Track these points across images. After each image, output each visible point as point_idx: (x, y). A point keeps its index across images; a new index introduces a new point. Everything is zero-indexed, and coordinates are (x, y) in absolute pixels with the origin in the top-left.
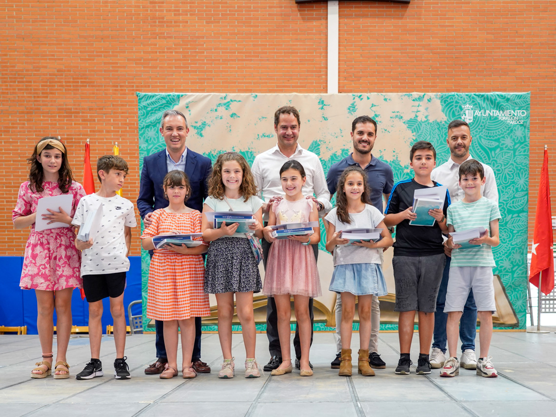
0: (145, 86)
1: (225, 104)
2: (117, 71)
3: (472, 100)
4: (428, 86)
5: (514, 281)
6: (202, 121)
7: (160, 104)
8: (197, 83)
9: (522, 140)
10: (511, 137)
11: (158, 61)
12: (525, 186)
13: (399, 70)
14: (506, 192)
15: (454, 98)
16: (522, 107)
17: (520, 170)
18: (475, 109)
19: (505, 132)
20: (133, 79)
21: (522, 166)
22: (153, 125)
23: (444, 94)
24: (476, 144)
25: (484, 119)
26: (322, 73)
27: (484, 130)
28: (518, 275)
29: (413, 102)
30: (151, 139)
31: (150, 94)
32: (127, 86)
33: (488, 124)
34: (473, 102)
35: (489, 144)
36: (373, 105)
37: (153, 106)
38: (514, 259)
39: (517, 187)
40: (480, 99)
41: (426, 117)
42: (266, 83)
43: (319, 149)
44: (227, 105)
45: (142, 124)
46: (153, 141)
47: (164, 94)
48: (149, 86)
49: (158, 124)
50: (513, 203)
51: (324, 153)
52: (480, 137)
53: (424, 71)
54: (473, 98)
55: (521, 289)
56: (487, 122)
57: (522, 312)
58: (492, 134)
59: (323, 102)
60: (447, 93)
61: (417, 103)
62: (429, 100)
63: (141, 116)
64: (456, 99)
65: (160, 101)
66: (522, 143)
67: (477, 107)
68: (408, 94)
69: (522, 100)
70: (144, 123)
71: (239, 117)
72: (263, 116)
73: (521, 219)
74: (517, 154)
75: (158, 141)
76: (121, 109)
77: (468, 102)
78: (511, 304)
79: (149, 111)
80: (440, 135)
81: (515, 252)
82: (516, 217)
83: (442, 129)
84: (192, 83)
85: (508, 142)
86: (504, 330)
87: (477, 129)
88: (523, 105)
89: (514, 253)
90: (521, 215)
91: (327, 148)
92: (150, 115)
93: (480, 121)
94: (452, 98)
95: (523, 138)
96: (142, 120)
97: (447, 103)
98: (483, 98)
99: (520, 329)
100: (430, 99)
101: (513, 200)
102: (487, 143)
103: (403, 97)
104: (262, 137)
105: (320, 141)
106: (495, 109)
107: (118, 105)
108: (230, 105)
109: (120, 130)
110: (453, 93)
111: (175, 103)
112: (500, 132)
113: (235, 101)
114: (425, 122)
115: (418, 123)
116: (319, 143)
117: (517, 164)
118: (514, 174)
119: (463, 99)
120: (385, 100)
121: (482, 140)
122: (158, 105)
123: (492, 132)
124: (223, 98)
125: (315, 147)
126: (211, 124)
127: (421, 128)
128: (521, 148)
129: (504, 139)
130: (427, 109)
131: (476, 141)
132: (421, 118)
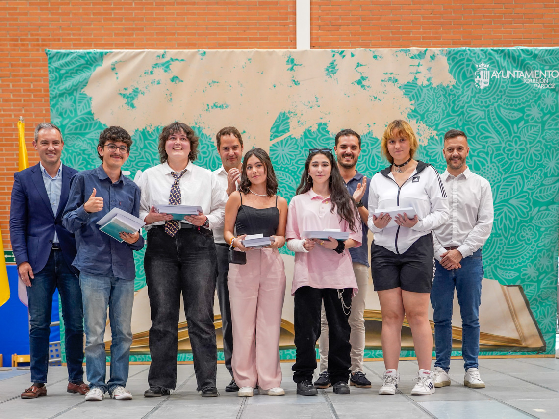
0: (55, 40)
1: (163, 65)
2: (16, 19)
3: (489, 56)
4: (430, 38)
5: (540, 293)
6: (133, 88)
7: (76, 65)
8: (123, 35)
9: (553, 110)
10: (539, 106)
11: (70, 6)
12: (557, 170)
13: (391, 16)
14: (532, 178)
15: (465, 54)
16: (554, 66)
17: (550, 149)
18: (492, 69)
19: (531, 99)
20: (37, 30)
21: (553, 144)
22: (68, 93)
23: (452, 48)
24: (493, 116)
25: (504, 82)
26: (289, 21)
27: (504, 97)
28: (546, 285)
29: (412, 60)
30: (66, 111)
31: (63, 51)
32: (30, 40)
33: (509, 88)
34: (490, 59)
35: (511, 115)
36: (359, 65)
37: (68, 68)
38: (541, 265)
39: (546, 171)
40: (498, 55)
41: (428, 80)
42: (215, 34)
43: (288, 123)
44: (167, 66)
45: (54, 91)
46: (68, 114)
47: (82, 51)
48: (59, 40)
49: (75, 92)
50: (540, 192)
51: (294, 129)
52: (499, 106)
53: (424, 18)
54: (490, 54)
55: (548, 303)
56: (508, 86)
57: (550, 332)
58: (514, 102)
59: (292, 61)
60: (456, 48)
61: (416, 61)
62: (433, 58)
63: (52, 81)
64: (468, 56)
65: (77, 61)
66: (554, 114)
67: (495, 66)
68: (405, 49)
69: (554, 57)
70: (56, 91)
71: (182, 81)
72: (214, 81)
73: (551, 212)
74: (546, 127)
75: (76, 114)
76: (23, 71)
77: (482, 60)
78: (536, 323)
79: (64, 74)
80: (447, 104)
81: (542, 255)
82: (544, 210)
83: (449, 95)
84: (116, 35)
85: (535, 112)
86: (527, 356)
87: (495, 96)
88: (555, 63)
89: (540, 256)
90: (550, 207)
91: (298, 122)
92: (64, 79)
93: (499, 85)
94: (463, 55)
95: (554, 107)
96: (54, 86)
97: (456, 61)
98: (502, 54)
99: (548, 354)
100: (434, 55)
101: (541, 188)
102: (507, 114)
103: (398, 54)
104: (212, 108)
105: (289, 112)
106: (519, 69)
107: (19, 65)
108: (170, 66)
109: (22, 98)
110: (464, 48)
111: (97, 63)
112: (525, 99)
113: (177, 60)
114: (427, 86)
115: (418, 87)
116: (288, 115)
117: (547, 141)
118: (542, 154)
119: (476, 55)
120: (375, 57)
121: (502, 109)
122: (74, 66)
123: (514, 99)
124: (161, 57)
125: (283, 121)
126: (145, 91)
127: (422, 95)
128: (551, 120)
129: (530, 109)
130: (429, 70)
131: (494, 111)
132: (422, 82)
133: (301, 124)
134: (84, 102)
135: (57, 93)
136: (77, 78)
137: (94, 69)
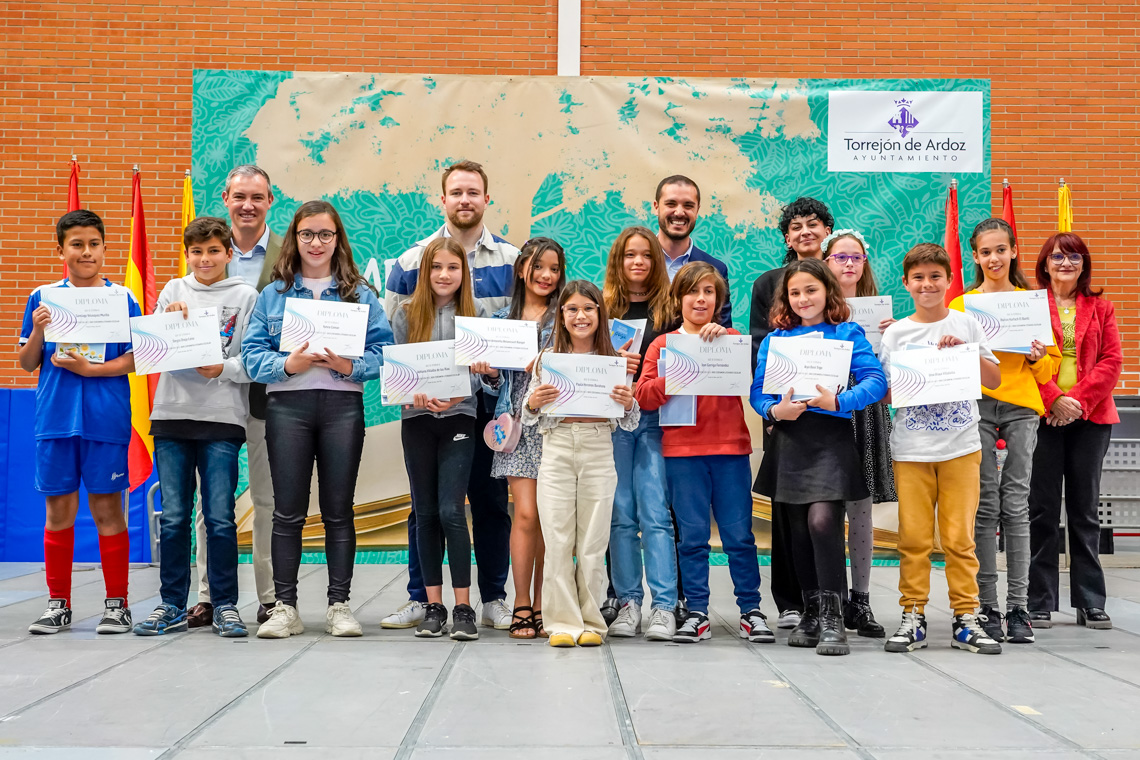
1: (369, 99)
6: (321, 132)
9: (975, 177)
35: (908, 184)
36: (670, 106)
41: (779, 130)
43: (561, 190)
45: (198, 134)
51: (569, 199)
59: (569, 98)
62: (786, 96)
63: (198, 117)
66: (976, 182)
68: (740, 82)
70: (203, 133)
71: (398, 124)
72: (447, 125)
74: (966, 203)
79: (215, 109)
80: (807, 167)
83: (811, 153)
91: (576, 189)
92: (215, 116)
96: (199, 126)
97: (821, 102)
103: (731, 91)
105: (562, 174)
108: (381, 102)
113: (391, 93)
114: (777, 139)
116: (561, 178)
117: (966, 224)
120: (696, 94)
124: (367, 87)
126: (340, 137)
127: (769, 152)
128: (975, 192)
129: (938, 175)
130: (780, 114)
131: (881, 177)
132: (768, 132)
133: (581, 192)
134: (244, 151)
135: (203, 136)
136: (237, 114)
137: (263, 103)
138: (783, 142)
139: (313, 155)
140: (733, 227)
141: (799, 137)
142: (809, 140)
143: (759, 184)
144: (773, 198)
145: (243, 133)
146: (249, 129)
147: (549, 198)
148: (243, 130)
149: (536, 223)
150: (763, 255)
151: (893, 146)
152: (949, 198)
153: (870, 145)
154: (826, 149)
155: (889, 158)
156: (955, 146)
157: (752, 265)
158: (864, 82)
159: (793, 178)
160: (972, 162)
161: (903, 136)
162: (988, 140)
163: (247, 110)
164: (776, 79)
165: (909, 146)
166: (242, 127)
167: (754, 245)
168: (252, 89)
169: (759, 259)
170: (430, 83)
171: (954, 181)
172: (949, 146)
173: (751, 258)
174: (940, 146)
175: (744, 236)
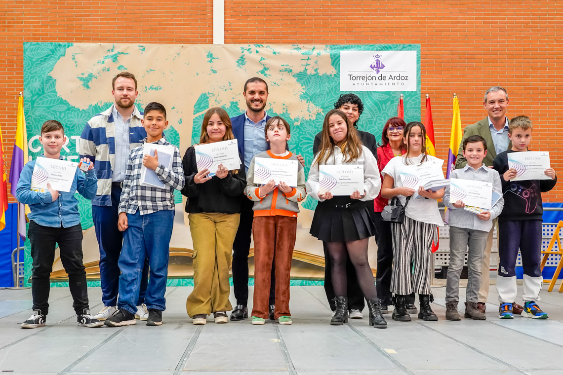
1: (112, 56)
6: (88, 73)
9: (412, 93)
22: (38, 76)
30: (35, 89)
36: (262, 59)
41: (316, 70)
44: (115, 59)
45: (27, 74)
46: (37, 92)
49: (43, 75)
59: (211, 55)
62: (319, 54)
63: (26, 66)
66: (413, 96)
68: (297, 47)
72: (151, 69)
74: (408, 106)
75: (44, 92)
79: (35, 62)
80: (330, 89)
83: (332, 82)
91: (216, 101)
92: (35, 65)
96: (27, 70)
97: (336, 56)
102: (377, 96)
103: (292, 51)
104: (149, 89)
105: (208, 93)
108: (118, 58)
113: (123, 53)
114: (315, 75)
117: (408, 117)
120: (275, 53)
121: (373, 93)
122: (43, 56)
124: (111, 50)
125: (204, 100)
126: (97, 75)
127: (311, 81)
128: (412, 101)
129: (395, 92)
130: (316, 62)
131: (366, 94)
132: (310, 71)
133: (218, 102)
134: (50, 83)
135: (28, 76)
136: (46, 65)
137: (59, 59)
138: (318, 77)
139: (84, 85)
140: (293, 119)
141: (326, 74)
142: (331, 75)
143: (306, 98)
144: (313, 104)
145: (49, 74)
146: (52, 72)
147: (202, 105)
148: (49, 72)
149: (196, 118)
150: (308, 133)
151: (372, 78)
152: (399, 104)
153: (361, 78)
154: (339, 80)
155: (370, 84)
156: (403, 78)
157: (303, 138)
158: (358, 46)
159: (323, 95)
160: (411, 85)
161: (377, 73)
162: (419, 74)
163: (51, 62)
164: (314, 45)
165: (380, 78)
166: (48, 71)
167: (304, 128)
168: (53, 52)
169: (306, 135)
170: (142, 48)
171: (402, 95)
172: (400, 77)
173: (302, 134)
174: (395, 78)
175: (299, 124)
